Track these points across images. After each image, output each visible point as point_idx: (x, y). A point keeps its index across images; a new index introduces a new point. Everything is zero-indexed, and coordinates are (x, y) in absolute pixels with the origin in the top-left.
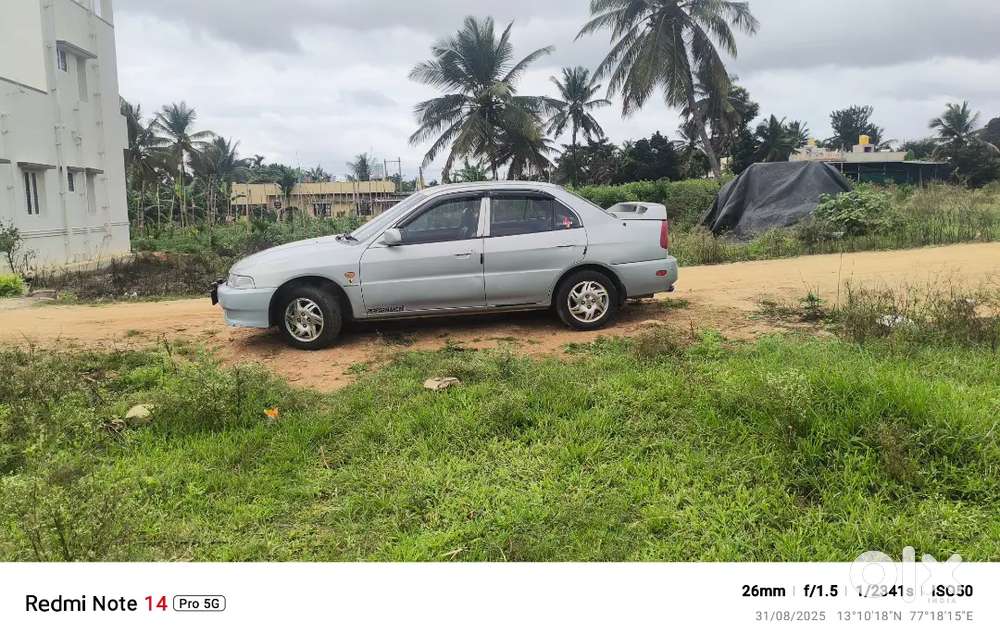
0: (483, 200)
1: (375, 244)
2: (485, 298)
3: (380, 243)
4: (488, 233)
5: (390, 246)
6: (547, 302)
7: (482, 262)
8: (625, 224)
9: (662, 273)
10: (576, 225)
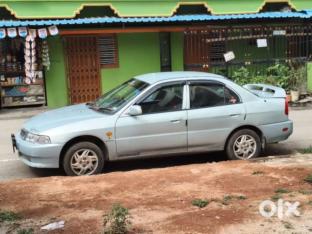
0: (185, 86)
1: (123, 115)
2: (188, 147)
3: (126, 114)
4: (188, 107)
5: (132, 116)
6: (222, 148)
7: (186, 125)
8: (265, 101)
9: (285, 129)
10: (238, 101)
